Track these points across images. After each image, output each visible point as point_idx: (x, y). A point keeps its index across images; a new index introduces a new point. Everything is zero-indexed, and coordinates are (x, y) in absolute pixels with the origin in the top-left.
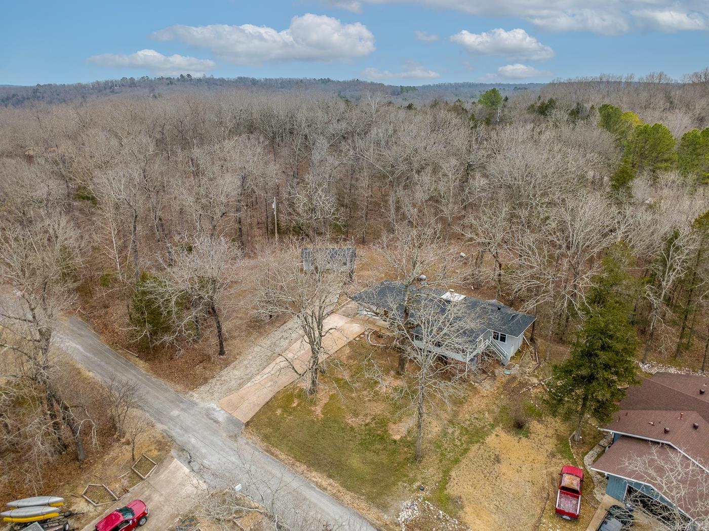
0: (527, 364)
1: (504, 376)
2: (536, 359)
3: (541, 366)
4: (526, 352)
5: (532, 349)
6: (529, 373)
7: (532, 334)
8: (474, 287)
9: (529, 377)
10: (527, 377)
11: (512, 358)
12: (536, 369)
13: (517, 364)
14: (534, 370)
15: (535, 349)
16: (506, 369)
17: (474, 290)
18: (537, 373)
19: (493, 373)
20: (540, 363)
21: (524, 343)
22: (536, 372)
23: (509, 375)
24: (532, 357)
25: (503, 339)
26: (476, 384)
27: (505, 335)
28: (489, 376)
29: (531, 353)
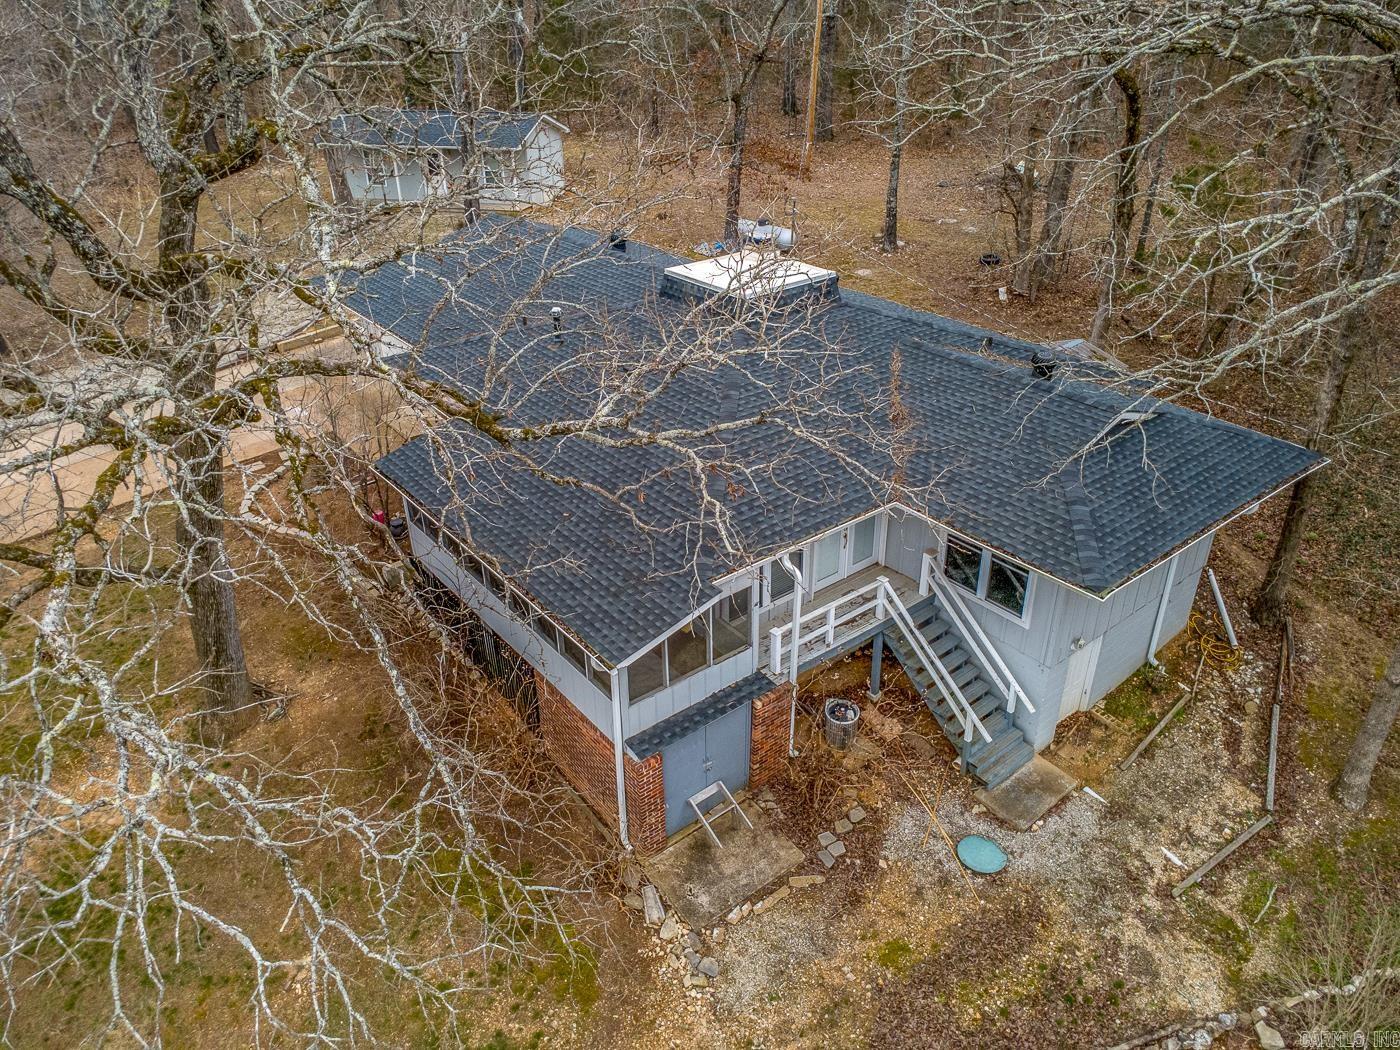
0: (1177, 800)
1: (944, 881)
2: (1257, 772)
3: (1293, 835)
4: (1199, 697)
5: (1247, 674)
6: (1165, 892)
7: (1270, 574)
8: (1010, 291)
9: (1154, 929)
10: (1132, 932)
11: (1076, 728)
12: (1244, 854)
13: (1098, 782)
14: (1223, 866)
15: (1273, 679)
16: (989, 815)
17: (1011, 304)
18: (1247, 909)
19: (868, 838)
20: (1287, 804)
21: (1203, 627)
22: (1236, 886)
23: (996, 879)
24: (1233, 744)
25: (1007, 588)
26: (673, 929)
27: (1027, 572)
28: (812, 864)
29: (1237, 708)
